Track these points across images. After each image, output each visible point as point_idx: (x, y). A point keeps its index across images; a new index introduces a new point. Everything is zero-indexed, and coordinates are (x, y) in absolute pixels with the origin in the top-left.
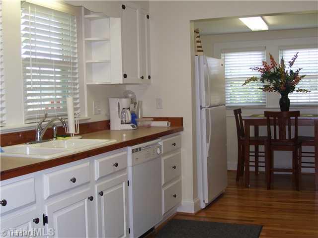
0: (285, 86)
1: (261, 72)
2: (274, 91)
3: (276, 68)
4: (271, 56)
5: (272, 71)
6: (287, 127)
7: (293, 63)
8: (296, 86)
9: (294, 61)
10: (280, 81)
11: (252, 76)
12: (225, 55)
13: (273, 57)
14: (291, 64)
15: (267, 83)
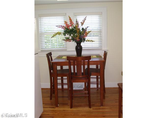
0: (79, 38)
1: (64, 29)
2: (72, 41)
3: (73, 26)
4: (70, 18)
5: (71, 28)
6: (82, 66)
7: (83, 23)
8: (86, 38)
9: (84, 22)
10: (76, 34)
11: (58, 32)
12: (41, 18)
13: (71, 18)
14: (82, 24)
15: (67, 36)
